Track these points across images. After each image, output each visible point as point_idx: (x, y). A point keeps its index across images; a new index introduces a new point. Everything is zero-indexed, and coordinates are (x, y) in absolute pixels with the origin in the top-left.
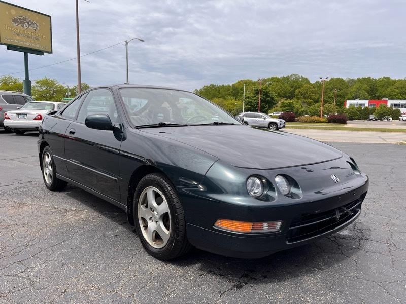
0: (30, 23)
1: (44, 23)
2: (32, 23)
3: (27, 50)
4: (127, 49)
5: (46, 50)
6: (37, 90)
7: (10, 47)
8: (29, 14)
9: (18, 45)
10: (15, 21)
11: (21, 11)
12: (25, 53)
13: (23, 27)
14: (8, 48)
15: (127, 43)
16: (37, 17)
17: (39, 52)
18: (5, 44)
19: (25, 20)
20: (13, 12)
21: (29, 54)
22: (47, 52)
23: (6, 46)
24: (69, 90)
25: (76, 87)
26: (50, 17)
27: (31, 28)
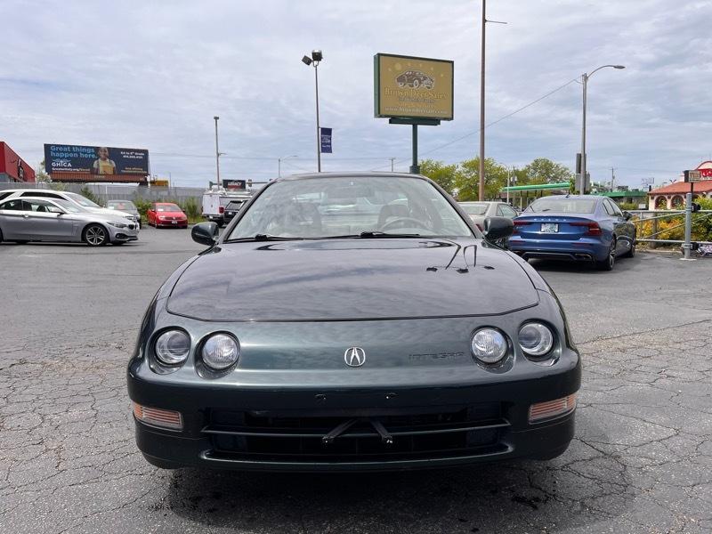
0: (422, 78)
1: (442, 75)
2: (425, 78)
3: (416, 121)
5: (444, 116)
6: (464, 177)
7: (394, 120)
8: (421, 65)
9: (405, 114)
10: (401, 79)
11: (409, 63)
12: (413, 125)
13: (412, 86)
14: (390, 122)
15: (586, 78)
16: (432, 67)
17: (434, 121)
18: (387, 116)
19: (414, 75)
20: (398, 67)
21: (419, 126)
22: (445, 119)
23: (388, 119)
24: (516, 173)
25: (529, 167)
26: (452, 62)
27: (424, 85)
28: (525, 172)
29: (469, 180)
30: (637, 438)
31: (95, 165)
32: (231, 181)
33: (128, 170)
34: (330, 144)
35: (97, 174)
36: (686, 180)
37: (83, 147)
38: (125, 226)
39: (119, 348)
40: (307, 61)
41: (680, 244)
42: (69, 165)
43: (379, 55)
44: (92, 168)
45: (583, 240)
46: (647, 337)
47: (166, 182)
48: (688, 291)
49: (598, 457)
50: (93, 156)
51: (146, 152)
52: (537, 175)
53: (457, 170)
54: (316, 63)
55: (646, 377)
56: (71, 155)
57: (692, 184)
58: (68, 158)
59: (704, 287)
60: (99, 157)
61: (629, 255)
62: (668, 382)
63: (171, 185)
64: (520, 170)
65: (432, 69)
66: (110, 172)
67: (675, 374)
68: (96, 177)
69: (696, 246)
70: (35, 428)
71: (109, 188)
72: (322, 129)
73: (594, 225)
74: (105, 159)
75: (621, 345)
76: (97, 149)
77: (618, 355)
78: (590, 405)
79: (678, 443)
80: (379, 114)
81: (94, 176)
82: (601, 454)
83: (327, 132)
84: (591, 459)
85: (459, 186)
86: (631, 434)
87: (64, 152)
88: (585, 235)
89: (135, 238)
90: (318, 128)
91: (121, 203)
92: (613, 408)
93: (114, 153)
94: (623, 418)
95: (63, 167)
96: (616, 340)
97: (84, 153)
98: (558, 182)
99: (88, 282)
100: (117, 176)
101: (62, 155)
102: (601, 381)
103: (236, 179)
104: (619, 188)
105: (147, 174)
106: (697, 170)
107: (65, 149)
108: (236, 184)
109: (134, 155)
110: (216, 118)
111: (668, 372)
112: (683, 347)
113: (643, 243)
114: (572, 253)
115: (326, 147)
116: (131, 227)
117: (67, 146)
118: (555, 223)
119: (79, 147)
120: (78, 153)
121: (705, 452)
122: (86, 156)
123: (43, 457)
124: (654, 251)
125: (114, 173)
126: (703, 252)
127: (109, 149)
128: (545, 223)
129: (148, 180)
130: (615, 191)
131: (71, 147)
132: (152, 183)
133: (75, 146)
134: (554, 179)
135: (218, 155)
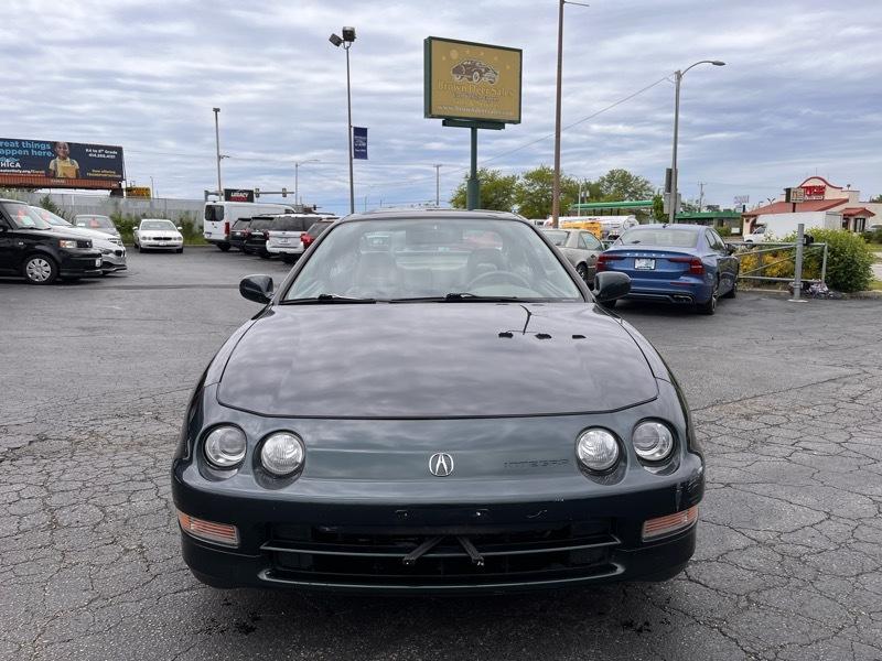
0: (483, 70)
1: (508, 67)
2: (487, 70)
3: (475, 124)
4: (678, 91)
5: (510, 119)
6: (526, 191)
7: (449, 121)
8: (482, 54)
9: (463, 115)
10: (457, 71)
11: (468, 50)
12: (473, 129)
13: (471, 80)
14: (444, 124)
15: (679, 75)
16: (496, 57)
17: (497, 124)
18: (439, 117)
19: (473, 65)
20: (454, 54)
21: (479, 130)
22: (511, 122)
23: (441, 120)
24: (588, 186)
25: (603, 179)
26: (520, 51)
27: (486, 79)
28: (598, 185)
29: (531, 194)
30: (787, 523)
31: (52, 166)
32: (235, 191)
33: (96, 173)
34: (365, 148)
35: (54, 177)
36: (788, 200)
37: (36, 142)
38: (111, 252)
39: (157, 418)
40: (336, 41)
41: (788, 282)
42: (18, 165)
43: (431, 39)
44: (48, 170)
45: (684, 279)
46: (771, 401)
47: (147, 190)
48: (804, 342)
49: (752, 546)
50: (49, 154)
51: (119, 150)
52: (613, 189)
53: (518, 182)
54: (347, 43)
55: (779, 449)
56: (20, 152)
57: (794, 204)
58: (16, 156)
59: (821, 336)
60: (57, 155)
61: (730, 295)
62: (805, 456)
63: (154, 194)
64: (593, 183)
65: (496, 58)
66: (72, 174)
67: (810, 446)
68: (53, 181)
69: (807, 285)
70: (99, 523)
71: (76, 197)
72: (356, 129)
73: (696, 262)
74: (64, 159)
75: (744, 411)
76: (54, 144)
77: (744, 424)
78: (728, 485)
79: (831, 528)
80: (429, 113)
81: (50, 179)
82: (755, 543)
83: (361, 132)
84: (745, 549)
85: (519, 201)
86: (780, 518)
87: (11, 148)
88: (686, 274)
89: (123, 267)
90: (350, 127)
91: (94, 218)
92: (753, 488)
93: (76, 151)
94: (767, 500)
95: (10, 168)
96: (738, 405)
97: (37, 150)
98: (637, 199)
99: (84, 329)
100: (82, 180)
101: (7, 152)
102: (734, 456)
103: (242, 188)
104: (709, 207)
105: (122, 179)
106: (801, 187)
107: (13, 144)
108: (242, 195)
109: (103, 153)
110: (217, 110)
111: (802, 444)
112: (812, 412)
113: (745, 280)
114: (672, 295)
115: (360, 152)
116: (118, 253)
117: (14, 140)
118: (652, 259)
119: (30, 142)
120: (30, 150)
121: (861, 538)
122: (40, 154)
123: (126, 558)
124: (758, 290)
125: (77, 177)
126: (814, 292)
127: (69, 144)
128: (639, 258)
129: (124, 186)
130: (704, 211)
131: (20, 141)
132: (128, 190)
133: (24, 141)
134: (633, 194)
135: (220, 158)
